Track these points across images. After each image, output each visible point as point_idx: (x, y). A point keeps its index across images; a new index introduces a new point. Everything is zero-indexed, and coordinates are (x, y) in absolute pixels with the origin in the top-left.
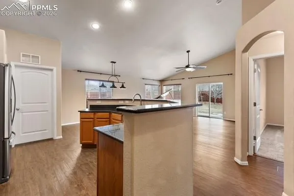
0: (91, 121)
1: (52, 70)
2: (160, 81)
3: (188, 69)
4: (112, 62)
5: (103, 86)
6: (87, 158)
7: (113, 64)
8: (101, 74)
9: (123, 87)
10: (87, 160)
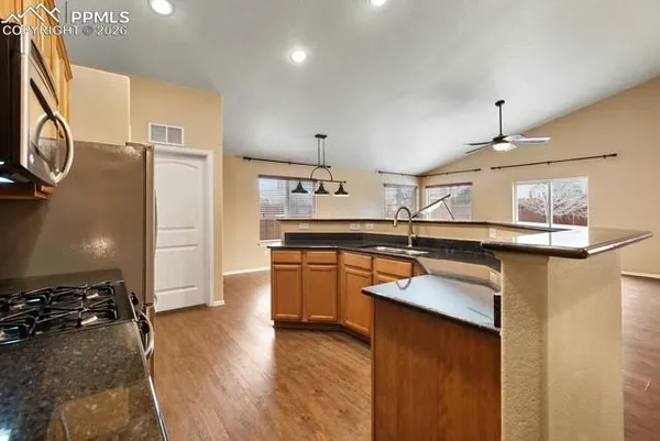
0: (295, 270)
1: (203, 157)
2: (417, 176)
3: (499, 147)
4: (318, 136)
5: (300, 189)
6: (298, 354)
7: (321, 140)
8: (290, 163)
9: (341, 191)
10: (299, 360)
